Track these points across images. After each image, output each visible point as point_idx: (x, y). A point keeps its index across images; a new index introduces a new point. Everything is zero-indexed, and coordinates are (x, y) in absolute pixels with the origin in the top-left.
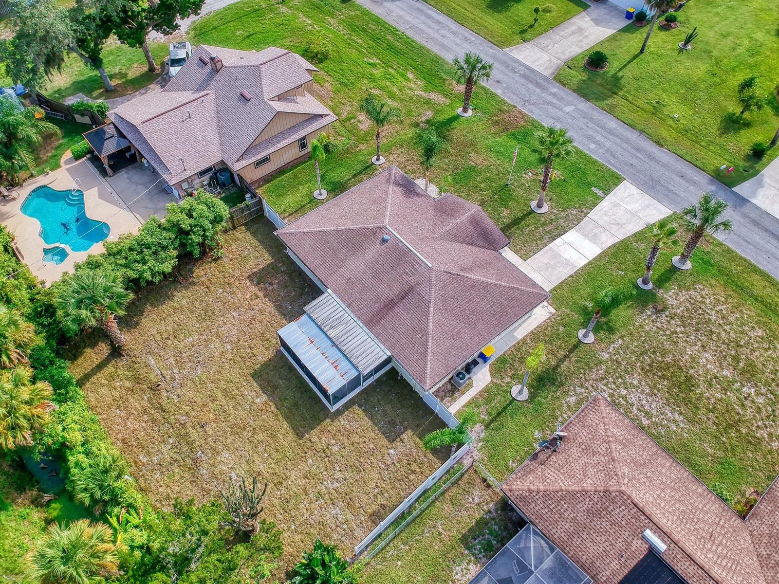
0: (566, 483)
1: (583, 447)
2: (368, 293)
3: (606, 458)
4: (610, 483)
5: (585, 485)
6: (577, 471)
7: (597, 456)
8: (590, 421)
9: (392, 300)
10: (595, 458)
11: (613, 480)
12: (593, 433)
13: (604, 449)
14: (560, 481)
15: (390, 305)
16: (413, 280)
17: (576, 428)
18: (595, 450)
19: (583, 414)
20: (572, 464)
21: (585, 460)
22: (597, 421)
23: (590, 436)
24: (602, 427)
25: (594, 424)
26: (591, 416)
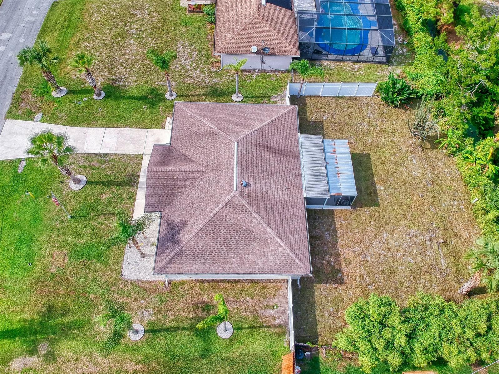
0: (274, 35)
1: (250, 40)
2: (283, 170)
3: (248, 29)
4: (258, 20)
5: (268, 28)
6: (264, 35)
7: (250, 33)
8: (234, 47)
9: (274, 152)
10: (252, 33)
11: (256, 20)
12: (240, 41)
13: (244, 32)
14: (275, 37)
15: (278, 152)
16: (253, 149)
17: (243, 49)
18: (247, 35)
19: (232, 52)
20: (263, 38)
21: (256, 36)
22: (232, 44)
23: (242, 42)
24: (233, 40)
25: (234, 44)
26: (231, 48)
